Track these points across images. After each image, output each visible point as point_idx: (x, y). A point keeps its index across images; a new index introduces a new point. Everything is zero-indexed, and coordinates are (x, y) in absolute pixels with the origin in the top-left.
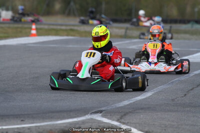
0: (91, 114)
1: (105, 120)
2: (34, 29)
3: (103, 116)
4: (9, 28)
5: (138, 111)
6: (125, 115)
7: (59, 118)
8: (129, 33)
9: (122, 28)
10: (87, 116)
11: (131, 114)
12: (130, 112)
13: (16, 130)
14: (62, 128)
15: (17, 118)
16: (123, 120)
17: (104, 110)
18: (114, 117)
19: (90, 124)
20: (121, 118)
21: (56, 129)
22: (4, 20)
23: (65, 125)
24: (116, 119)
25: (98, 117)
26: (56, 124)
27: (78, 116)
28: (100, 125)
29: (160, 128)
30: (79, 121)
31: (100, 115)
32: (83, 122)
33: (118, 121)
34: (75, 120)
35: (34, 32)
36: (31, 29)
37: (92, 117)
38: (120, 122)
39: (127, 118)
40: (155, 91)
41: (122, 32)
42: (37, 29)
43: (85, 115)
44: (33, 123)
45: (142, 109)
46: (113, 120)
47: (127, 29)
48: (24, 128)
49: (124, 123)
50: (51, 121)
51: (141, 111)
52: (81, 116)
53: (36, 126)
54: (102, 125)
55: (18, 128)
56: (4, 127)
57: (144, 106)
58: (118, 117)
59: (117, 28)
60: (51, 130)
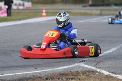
0: (78, 63)
1: (87, 66)
2: (44, 13)
3: (85, 64)
4: (29, 12)
5: (107, 60)
6: (99, 62)
7: (58, 66)
8: (103, 12)
9: (98, 10)
10: (75, 64)
11: (103, 62)
12: (102, 61)
13: (31, 75)
14: (60, 72)
15: (32, 67)
16: (97, 66)
17: (86, 60)
18: (92, 64)
19: (77, 69)
20: (96, 65)
21: (56, 73)
22: (26, 8)
23: (62, 70)
24: (93, 65)
25: (82, 65)
26: (57, 70)
27: (70, 65)
28: (83, 69)
29: (121, 70)
30: (71, 67)
31: (84, 63)
32: (73, 68)
33: (94, 66)
34: (68, 67)
35: (44, 14)
36: (42, 12)
37: (78, 65)
38: (96, 67)
39: (100, 65)
40: (118, 47)
41: (98, 12)
42: (46, 12)
43: (74, 63)
44: (42, 70)
45: (110, 58)
46: (92, 66)
47: (102, 10)
48: (36, 73)
49: (98, 68)
50: (53, 68)
51: (109, 60)
52: (72, 64)
53: (44, 72)
54: (85, 69)
55: (33, 73)
56: (24, 73)
57: (111, 57)
58: (95, 64)
59: (95, 10)
60: (53, 73)
